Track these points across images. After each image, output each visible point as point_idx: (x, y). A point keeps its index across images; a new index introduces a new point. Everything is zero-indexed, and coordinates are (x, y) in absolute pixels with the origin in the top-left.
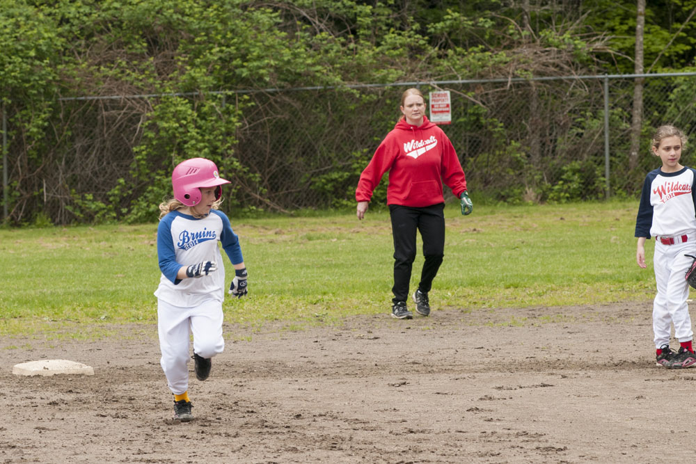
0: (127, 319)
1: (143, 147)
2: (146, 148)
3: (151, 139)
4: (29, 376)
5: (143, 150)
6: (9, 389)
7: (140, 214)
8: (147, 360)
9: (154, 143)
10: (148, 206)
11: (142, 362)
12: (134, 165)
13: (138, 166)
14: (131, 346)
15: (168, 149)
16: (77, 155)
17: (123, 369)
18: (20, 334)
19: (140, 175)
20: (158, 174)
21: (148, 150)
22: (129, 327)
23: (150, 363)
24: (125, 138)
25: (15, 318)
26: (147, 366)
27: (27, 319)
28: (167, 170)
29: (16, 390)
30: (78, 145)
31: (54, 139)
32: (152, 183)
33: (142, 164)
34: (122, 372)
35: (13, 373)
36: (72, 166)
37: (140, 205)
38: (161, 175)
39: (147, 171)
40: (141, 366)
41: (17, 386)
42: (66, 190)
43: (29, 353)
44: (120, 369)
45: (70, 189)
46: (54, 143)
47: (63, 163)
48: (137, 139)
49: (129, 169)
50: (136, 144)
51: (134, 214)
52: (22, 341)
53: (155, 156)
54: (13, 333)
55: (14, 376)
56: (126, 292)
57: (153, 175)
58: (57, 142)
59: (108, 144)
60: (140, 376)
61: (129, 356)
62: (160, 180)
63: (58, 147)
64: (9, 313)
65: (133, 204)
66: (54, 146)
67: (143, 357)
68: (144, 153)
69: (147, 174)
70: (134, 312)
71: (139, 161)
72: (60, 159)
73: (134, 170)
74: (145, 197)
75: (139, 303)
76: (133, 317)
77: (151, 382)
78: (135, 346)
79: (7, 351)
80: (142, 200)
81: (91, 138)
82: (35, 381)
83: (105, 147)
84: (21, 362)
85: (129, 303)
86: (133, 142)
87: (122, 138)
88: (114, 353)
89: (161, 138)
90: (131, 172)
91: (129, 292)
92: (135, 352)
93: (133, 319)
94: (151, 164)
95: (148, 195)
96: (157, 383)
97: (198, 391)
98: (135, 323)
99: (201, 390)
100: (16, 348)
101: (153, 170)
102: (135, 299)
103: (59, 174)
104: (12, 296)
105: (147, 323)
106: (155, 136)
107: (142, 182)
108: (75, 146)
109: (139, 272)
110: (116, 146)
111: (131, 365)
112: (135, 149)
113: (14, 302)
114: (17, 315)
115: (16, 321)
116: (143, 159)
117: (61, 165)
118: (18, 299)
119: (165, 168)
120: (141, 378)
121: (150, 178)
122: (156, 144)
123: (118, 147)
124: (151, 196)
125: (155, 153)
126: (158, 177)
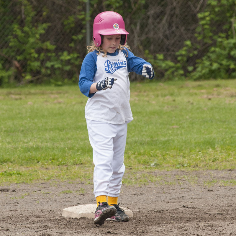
0: (174, 166)
1: (207, 14)
2: (210, 14)
3: (214, 7)
4: (76, 219)
5: (207, 16)
6: (56, 231)
7: (204, 71)
8: (182, 204)
9: (217, 9)
10: (211, 65)
11: (178, 205)
12: (199, 29)
13: (203, 30)
14: (171, 191)
15: (228, 15)
16: (150, 21)
17: (159, 212)
18: (78, 180)
19: (204, 37)
20: (220, 37)
21: (212, 16)
22: (174, 173)
23: (184, 206)
24: (192, 6)
25: (77, 165)
26: (181, 210)
27: (87, 166)
28: (227, 33)
29: (62, 231)
30: (151, 12)
31: (130, 7)
32: (214, 44)
33: (206, 29)
34: (158, 214)
35: (63, 215)
36: (146, 30)
37: (204, 64)
38: (223, 38)
39: (211, 34)
40: (176, 209)
41: (64, 228)
42: (140, 51)
43: (81, 197)
44: (157, 212)
45: (144, 50)
46: (130, 10)
47: (138, 27)
48: (202, 6)
49: (196, 33)
50: (201, 11)
51: (198, 71)
52: (79, 186)
53: (217, 21)
54: (72, 179)
55: (63, 218)
56: (176, 142)
57: (215, 37)
58: (132, 9)
59: (178, 11)
60: (173, 218)
61: (167, 200)
62: (221, 42)
63: (134, 14)
64: (72, 161)
65: (198, 63)
66: (130, 13)
67: (179, 201)
68: (208, 18)
69: (211, 37)
70: (180, 159)
71: (203, 25)
72: (135, 24)
73: (199, 33)
74: (209, 57)
75: (187, 152)
76: (179, 164)
77: (181, 225)
78: (174, 191)
79: (62, 196)
80: (206, 60)
81: (163, 6)
82: (81, 223)
83: (174, 13)
84: (72, 206)
85: (178, 152)
86: (198, 9)
87: (189, 6)
88: (155, 197)
89: (222, 6)
90: (196, 35)
91: (179, 142)
92: (173, 197)
93: (178, 166)
94: (214, 28)
95: (210, 55)
96: (187, 224)
97: (221, 233)
98: (179, 170)
99: (224, 232)
100: (71, 193)
101: (216, 33)
102: (183, 148)
103: (134, 37)
104: (77, 145)
105: (189, 169)
106: (218, 3)
107: (206, 43)
108: (149, 13)
109: (192, 123)
110: (184, 12)
111: (167, 208)
112: (200, 15)
113: (78, 150)
114: (78, 162)
115: (77, 168)
116: (206, 24)
117: (136, 28)
118: (82, 148)
119: (226, 31)
120: (174, 220)
121: (212, 40)
122: (219, 11)
123: (186, 14)
124: (213, 56)
125: (217, 18)
126: (220, 40)
